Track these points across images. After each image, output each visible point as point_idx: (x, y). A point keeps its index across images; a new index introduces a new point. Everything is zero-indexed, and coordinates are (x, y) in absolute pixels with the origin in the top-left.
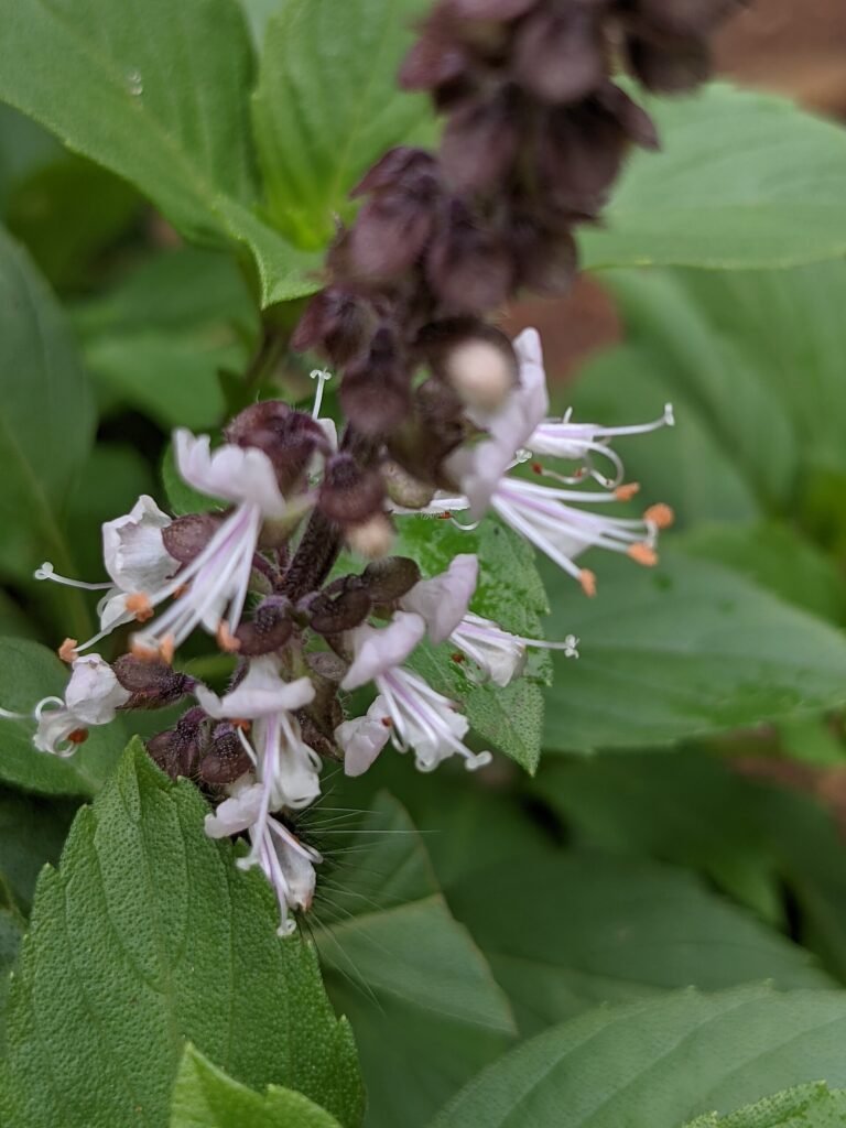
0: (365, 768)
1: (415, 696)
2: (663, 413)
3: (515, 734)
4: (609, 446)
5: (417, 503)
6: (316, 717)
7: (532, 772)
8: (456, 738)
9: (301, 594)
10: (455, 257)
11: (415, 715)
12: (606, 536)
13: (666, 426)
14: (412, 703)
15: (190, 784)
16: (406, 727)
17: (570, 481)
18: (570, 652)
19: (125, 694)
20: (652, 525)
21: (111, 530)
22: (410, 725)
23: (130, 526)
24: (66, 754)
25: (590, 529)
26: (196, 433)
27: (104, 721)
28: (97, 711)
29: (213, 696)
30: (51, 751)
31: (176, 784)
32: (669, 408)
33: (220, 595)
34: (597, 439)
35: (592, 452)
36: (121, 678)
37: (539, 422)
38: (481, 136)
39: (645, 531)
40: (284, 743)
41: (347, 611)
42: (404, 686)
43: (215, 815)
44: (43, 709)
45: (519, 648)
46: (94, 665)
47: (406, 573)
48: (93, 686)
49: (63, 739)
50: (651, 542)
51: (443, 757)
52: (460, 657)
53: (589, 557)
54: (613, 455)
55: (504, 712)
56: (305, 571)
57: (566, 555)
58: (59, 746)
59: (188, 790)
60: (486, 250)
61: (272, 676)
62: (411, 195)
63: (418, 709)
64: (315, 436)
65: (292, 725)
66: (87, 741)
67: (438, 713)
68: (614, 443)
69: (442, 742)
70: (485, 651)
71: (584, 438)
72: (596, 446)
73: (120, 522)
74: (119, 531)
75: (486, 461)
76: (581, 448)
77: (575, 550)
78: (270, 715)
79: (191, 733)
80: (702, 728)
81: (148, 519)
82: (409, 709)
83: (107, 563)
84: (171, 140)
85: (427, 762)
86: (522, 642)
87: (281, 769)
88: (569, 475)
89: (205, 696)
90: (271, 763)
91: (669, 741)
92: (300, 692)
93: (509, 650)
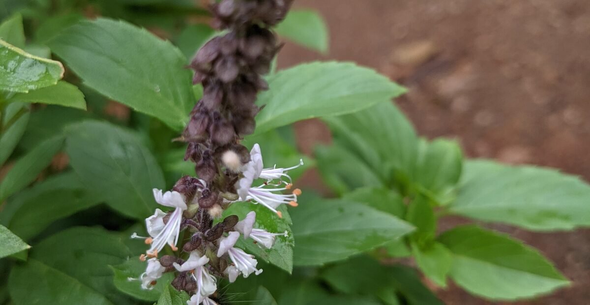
0: (235, 279)
1: (240, 256)
2: (300, 162)
3: (285, 262)
4: (287, 174)
5: (234, 199)
6: (216, 266)
7: (291, 273)
8: (254, 267)
9: (205, 231)
10: (217, 129)
11: (241, 261)
12: (285, 200)
13: (301, 165)
14: (240, 258)
15: (185, 292)
16: (239, 265)
17: (277, 185)
18: (286, 236)
19: (164, 268)
20: (295, 195)
21: (148, 221)
22: (240, 265)
23: (155, 219)
24: (151, 289)
25: (280, 199)
26: (159, 189)
27: (159, 277)
28: (156, 274)
29: (178, 265)
30: (146, 288)
31: (181, 293)
32: (301, 160)
33: (172, 235)
34: (284, 172)
35: (282, 176)
36: (162, 264)
37: (262, 170)
38: (214, 94)
39: (293, 197)
40: (204, 276)
41: (217, 233)
42: (238, 254)
43: (190, 300)
44: (143, 276)
45: (273, 237)
46: (154, 261)
47: (235, 219)
48: (154, 267)
49: (149, 284)
50: (295, 200)
51: (250, 273)
52: (256, 242)
53: (280, 207)
54: (288, 176)
55: (281, 256)
56: (205, 224)
57: (273, 208)
58: (149, 287)
59: (184, 294)
60: (225, 125)
61: (196, 256)
62: (202, 112)
63: (242, 260)
64: (197, 184)
65: (205, 270)
66: (156, 285)
67: (247, 260)
68: (289, 173)
69: (249, 268)
70: (263, 239)
71: (279, 172)
72: (283, 174)
73: (151, 218)
74: (151, 220)
75: (243, 184)
76: (278, 175)
77: (276, 206)
78: (199, 267)
79: (183, 277)
80: (355, 252)
81: (159, 215)
82: (239, 260)
83: (148, 230)
84: (171, 103)
85: (246, 275)
86: (274, 235)
87: (203, 283)
88: (277, 184)
89: (176, 265)
90: (200, 283)
91: (346, 258)
92: (204, 260)
93: (269, 237)
